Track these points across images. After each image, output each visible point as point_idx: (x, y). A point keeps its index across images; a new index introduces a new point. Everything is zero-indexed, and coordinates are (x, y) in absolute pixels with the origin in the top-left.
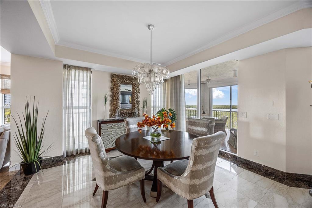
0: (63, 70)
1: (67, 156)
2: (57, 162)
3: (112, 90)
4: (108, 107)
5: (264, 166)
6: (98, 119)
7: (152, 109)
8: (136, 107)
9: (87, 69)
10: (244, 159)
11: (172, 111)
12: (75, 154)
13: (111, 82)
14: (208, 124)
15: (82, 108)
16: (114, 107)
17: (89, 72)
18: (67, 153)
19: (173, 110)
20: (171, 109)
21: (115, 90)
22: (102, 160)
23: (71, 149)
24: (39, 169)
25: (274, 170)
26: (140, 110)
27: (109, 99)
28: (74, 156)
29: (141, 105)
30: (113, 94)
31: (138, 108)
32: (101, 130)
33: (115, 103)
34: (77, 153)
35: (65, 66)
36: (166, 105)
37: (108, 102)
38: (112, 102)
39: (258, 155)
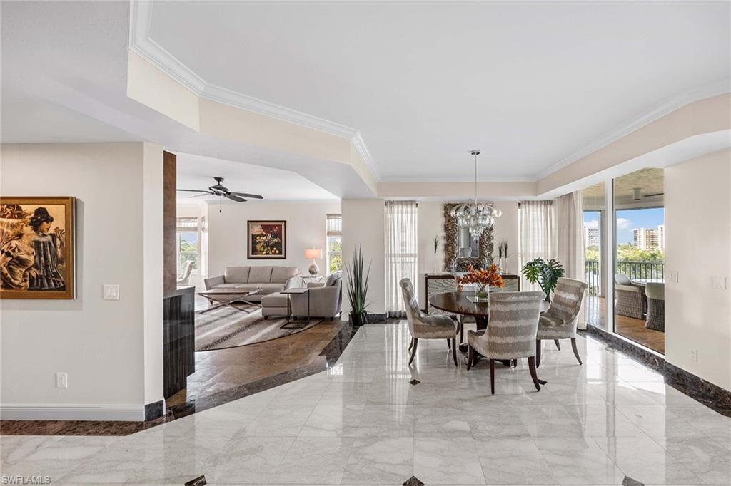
0: (385, 208)
1: (390, 317)
2: (379, 319)
3: (446, 228)
4: (441, 255)
5: (704, 381)
6: (426, 272)
7: (520, 258)
8: (486, 254)
9: (411, 202)
10: (675, 366)
11: (556, 265)
12: (398, 316)
13: (445, 216)
14: (580, 289)
15: (407, 256)
16: (449, 254)
17: (414, 206)
18: (390, 313)
19: (557, 263)
20: (554, 261)
21: (450, 228)
22: (411, 307)
23: (394, 310)
24: (365, 323)
25: (719, 389)
26: (494, 260)
27: (441, 243)
28: (397, 318)
29: (495, 253)
30: (448, 235)
31: (491, 257)
32: (428, 288)
33: (450, 248)
34: (400, 316)
35: (386, 203)
36: (551, 253)
37: (441, 247)
38: (446, 247)
39: (695, 359)
